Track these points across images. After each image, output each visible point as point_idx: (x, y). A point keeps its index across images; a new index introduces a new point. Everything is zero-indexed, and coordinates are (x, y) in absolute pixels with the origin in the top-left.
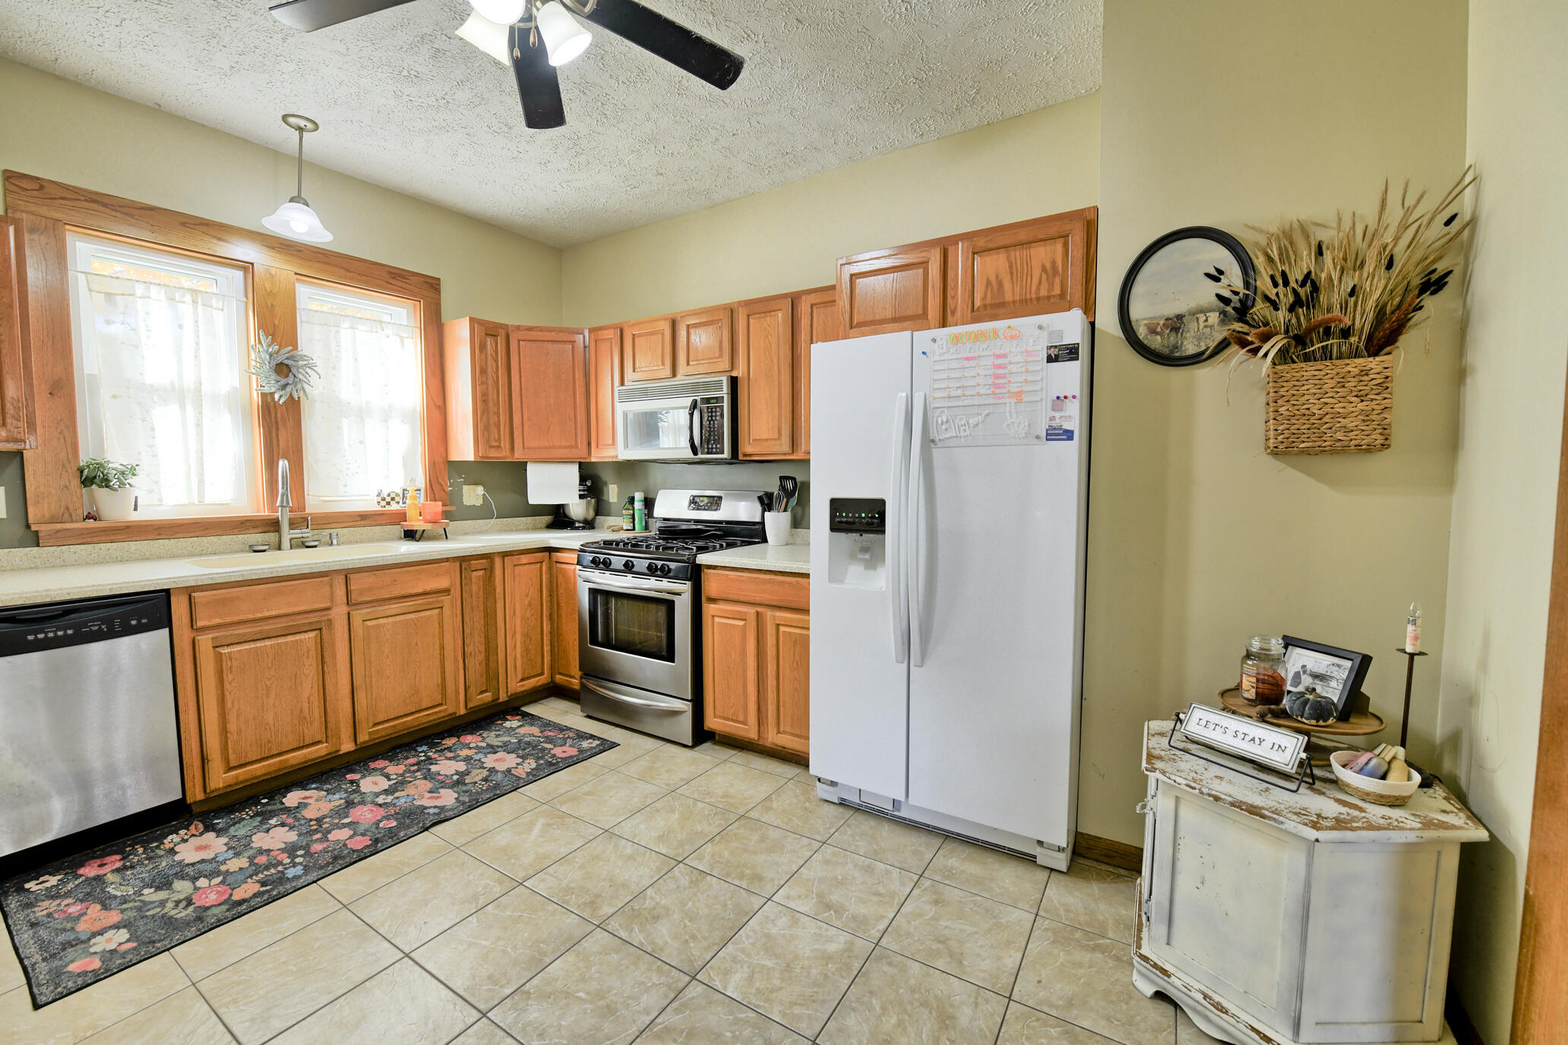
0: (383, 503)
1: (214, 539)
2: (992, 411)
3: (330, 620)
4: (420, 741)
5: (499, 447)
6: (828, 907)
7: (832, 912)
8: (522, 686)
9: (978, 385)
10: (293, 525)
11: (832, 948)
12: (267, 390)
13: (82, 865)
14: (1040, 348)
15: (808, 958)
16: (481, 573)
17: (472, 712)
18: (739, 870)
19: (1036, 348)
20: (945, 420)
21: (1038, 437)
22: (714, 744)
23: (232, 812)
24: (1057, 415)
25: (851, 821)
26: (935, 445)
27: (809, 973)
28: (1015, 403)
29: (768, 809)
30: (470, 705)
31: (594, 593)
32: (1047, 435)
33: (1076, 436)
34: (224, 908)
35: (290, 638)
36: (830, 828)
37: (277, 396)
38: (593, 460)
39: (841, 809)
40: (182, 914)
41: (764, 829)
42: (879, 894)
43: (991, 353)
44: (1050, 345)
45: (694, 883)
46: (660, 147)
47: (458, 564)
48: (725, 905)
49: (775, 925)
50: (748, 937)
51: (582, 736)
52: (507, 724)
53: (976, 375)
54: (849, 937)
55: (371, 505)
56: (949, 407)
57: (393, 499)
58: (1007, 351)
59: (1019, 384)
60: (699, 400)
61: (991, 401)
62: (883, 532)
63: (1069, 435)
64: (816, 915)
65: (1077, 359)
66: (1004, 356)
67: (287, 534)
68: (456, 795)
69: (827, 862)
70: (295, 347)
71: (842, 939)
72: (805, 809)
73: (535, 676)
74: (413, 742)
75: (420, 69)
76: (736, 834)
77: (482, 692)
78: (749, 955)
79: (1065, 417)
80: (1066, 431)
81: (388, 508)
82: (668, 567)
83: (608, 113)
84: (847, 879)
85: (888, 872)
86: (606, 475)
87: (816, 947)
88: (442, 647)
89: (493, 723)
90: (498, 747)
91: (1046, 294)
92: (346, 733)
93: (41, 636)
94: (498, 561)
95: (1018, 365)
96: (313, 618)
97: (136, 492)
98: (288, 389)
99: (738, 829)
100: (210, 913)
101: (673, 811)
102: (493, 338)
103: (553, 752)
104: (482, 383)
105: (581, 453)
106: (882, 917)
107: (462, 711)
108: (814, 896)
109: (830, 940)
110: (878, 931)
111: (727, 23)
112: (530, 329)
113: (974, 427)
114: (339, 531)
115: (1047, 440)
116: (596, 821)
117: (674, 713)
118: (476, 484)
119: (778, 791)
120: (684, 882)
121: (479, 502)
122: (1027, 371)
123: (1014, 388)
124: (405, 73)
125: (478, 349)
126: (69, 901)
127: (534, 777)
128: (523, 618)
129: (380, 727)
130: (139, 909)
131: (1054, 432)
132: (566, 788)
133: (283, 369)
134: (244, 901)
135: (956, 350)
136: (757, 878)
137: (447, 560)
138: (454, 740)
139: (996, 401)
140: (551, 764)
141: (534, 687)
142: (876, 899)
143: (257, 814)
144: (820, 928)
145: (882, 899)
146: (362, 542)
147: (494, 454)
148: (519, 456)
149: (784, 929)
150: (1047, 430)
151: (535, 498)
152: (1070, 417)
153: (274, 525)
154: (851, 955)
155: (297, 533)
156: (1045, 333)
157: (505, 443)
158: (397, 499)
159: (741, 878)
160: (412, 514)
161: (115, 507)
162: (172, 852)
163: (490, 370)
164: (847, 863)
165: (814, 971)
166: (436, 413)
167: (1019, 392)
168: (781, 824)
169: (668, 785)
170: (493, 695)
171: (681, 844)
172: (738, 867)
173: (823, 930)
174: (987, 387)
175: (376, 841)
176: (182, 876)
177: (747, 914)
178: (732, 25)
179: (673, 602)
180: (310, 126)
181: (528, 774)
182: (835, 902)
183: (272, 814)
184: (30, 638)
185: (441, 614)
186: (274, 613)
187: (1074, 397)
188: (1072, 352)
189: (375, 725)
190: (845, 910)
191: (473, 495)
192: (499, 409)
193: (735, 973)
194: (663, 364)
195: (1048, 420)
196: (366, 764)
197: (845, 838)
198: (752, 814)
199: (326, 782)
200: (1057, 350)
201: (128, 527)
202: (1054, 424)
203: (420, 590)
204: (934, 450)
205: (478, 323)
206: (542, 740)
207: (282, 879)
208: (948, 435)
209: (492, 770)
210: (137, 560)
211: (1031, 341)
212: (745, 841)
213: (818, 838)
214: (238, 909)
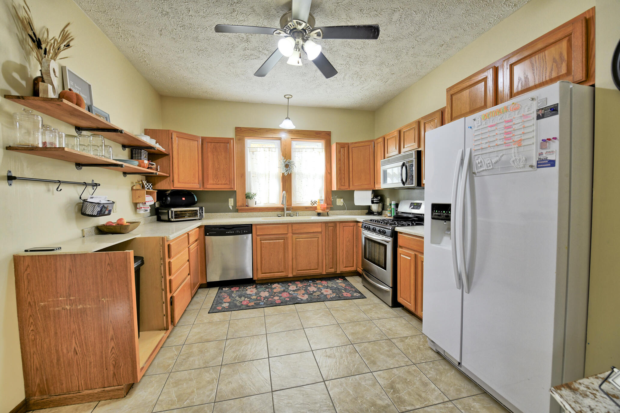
0: (312, 204)
1: (270, 213)
2: (504, 153)
3: (287, 237)
4: (310, 280)
5: (345, 185)
6: (392, 388)
7: (392, 390)
8: (345, 269)
9: (497, 140)
10: (288, 209)
11: (379, 402)
12: (283, 172)
13: (232, 287)
14: (531, 112)
15: (367, 400)
16: (332, 228)
17: (328, 274)
18: (370, 356)
19: (529, 112)
20: (480, 161)
21: (531, 166)
22: (402, 309)
23: (262, 285)
24: (544, 151)
25: (437, 362)
26: (476, 175)
27: (362, 405)
28: (517, 147)
29: (402, 341)
30: (327, 272)
31: (366, 239)
32: (538, 164)
33: (557, 163)
34: (245, 306)
35: (277, 241)
36: (423, 360)
37: (285, 173)
38: (376, 189)
39: (436, 355)
40: (238, 304)
41: (393, 347)
42: (420, 396)
43: (503, 121)
44: (539, 108)
45: (350, 353)
46: (387, 64)
47: (324, 224)
48: (354, 365)
49: (365, 381)
50: (352, 380)
51: (357, 291)
52: (338, 281)
53: (495, 134)
54: (390, 403)
55: (308, 204)
56: (481, 154)
57: (315, 203)
58: (512, 118)
59: (520, 136)
60: (405, 162)
61: (504, 147)
62: (450, 220)
63: (552, 163)
64: (384, 388)
65: (557, 114)
66: (511, 121)
67: (286, 212)
68: (308, 297)
69: (409, 372)
70: (291, 159)
71: (387, 402)
72: (419, 348)
73: (350, 267)
74: (309, 279)
75: (305, 72)
76: (381, 344)
77: (331, 268)
78: (347, 386)
79: (549, 152)
80: (550, 161)
81: (314, 205)
82: (385, 231)
83: (361, 61)
84: (411, 382)
85: (434, 390)
86: (386, 195)
87: (373, 398)
88: (318, 251)
89: (334, 279)
90: (329, 287)
91: (556, 75)
92: (290, 271)
93: (228, 232)
94: (338, 224)
95: (519, 125)
96: (283, 236)
97: (256, 200)
98: (288, 171)
99: (383, 343)
100: (242, 306)
101: (364, 327)
102: (343, 148)
103: (343, 294)
104: (339, 164)
105: (373, 187)
106: (413, 405)
107: (325, 273)
108: (390, 381)
109: (381, 399)
110: (405, 409)
111: (383, 11)
112: (356, 143)
113: (495, 163)
114: (299, 212)
115: (538, 167)
116: (338, 320)
117: (386, 291)
118: (341, 198)
119: (412, 337)
120: (348, 351)
121: (342, 204)
122: (524, 127)
123: (516, 139)
124: (302, 74)
125: (338, 152)
126: (226, 294)
127: (332, 299)
128: (346, 245)
129: (299, 272)
130: (234, 300)
131: (542, 162)
132: (338, 306)
133: (287, 166)
134: (249, 306)
135: (486, 123)
136: (374, 363)
137: (321, 222)
138: (320, 281)
139: (507, 147)
140: (339, 297)
141: (350, 271)
142: (417, 397)
143: (266, 287)
144: (381, 393)
145: (420, 399)
146: (306, 216)
147: (342, 188)
148: (352, 188)
149: (367, 385)
150: (537, 162)
151: (357, 203)
152: (552, 152)
153: (282, 209)
154: (385, 409)
155: (288, 212)
156: (535, 102)
157: (347, 184)
158: (316, 203)
159: (368, 360)
160: (318, 208)
161: (252, 204)
162: (247, 290)
163: (342, 159)
164: (417, 377)
165: (365, 406)
166: (329, 176)
167: (519, 141)
168: (402, 349)
169: (371, 317)
170: (335, 270)
171: (358, 338)
172: (371, 355)
173: (382, 394)
174: (501, 140)
175: (282, 303)
176: (244, 296)
177: (359, 372)
178: (385, 10)
179: (386, 245)
180: (290, 96)
181: (331, 298)
182: (397, 387)
183: (268, 288)
184: (227, 232)
185: (318, 240)
186: (274, 233)
187: (555, 138)
188: (554, 110)
189: (298, 271)
190: (398, 393)
191: (340, 202)
192: (345, 172)
193: (337, 388)
194: (396, 149)
195: (538, 154)
196: (295, 282)
197: (427, 367)
198: (393, 340)
199: (284, 284)
200: (543, 111)
201: (254, 209)
202: (542, 157)
203: (312, 231)
204: (475, 178)
205: (339, 144)
206: (343, 289)
207: (258, 304)
208: (481, 169)
209: (322, 293)
210: (255, 217)
211: (526, 108)
212: (381, 348)
213: (413, 361)
214: (248, 307)
